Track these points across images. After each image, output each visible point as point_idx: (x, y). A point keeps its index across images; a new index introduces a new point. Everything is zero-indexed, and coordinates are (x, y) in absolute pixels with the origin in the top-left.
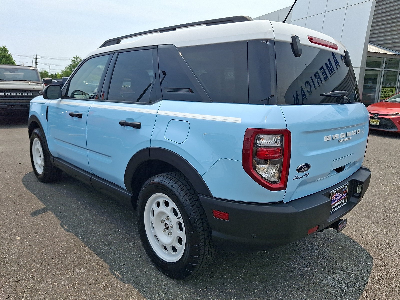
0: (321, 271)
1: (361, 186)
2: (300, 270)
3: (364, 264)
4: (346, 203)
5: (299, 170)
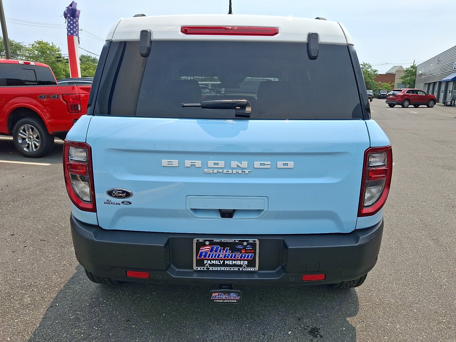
4: (254, 270)
5: (110, 193)
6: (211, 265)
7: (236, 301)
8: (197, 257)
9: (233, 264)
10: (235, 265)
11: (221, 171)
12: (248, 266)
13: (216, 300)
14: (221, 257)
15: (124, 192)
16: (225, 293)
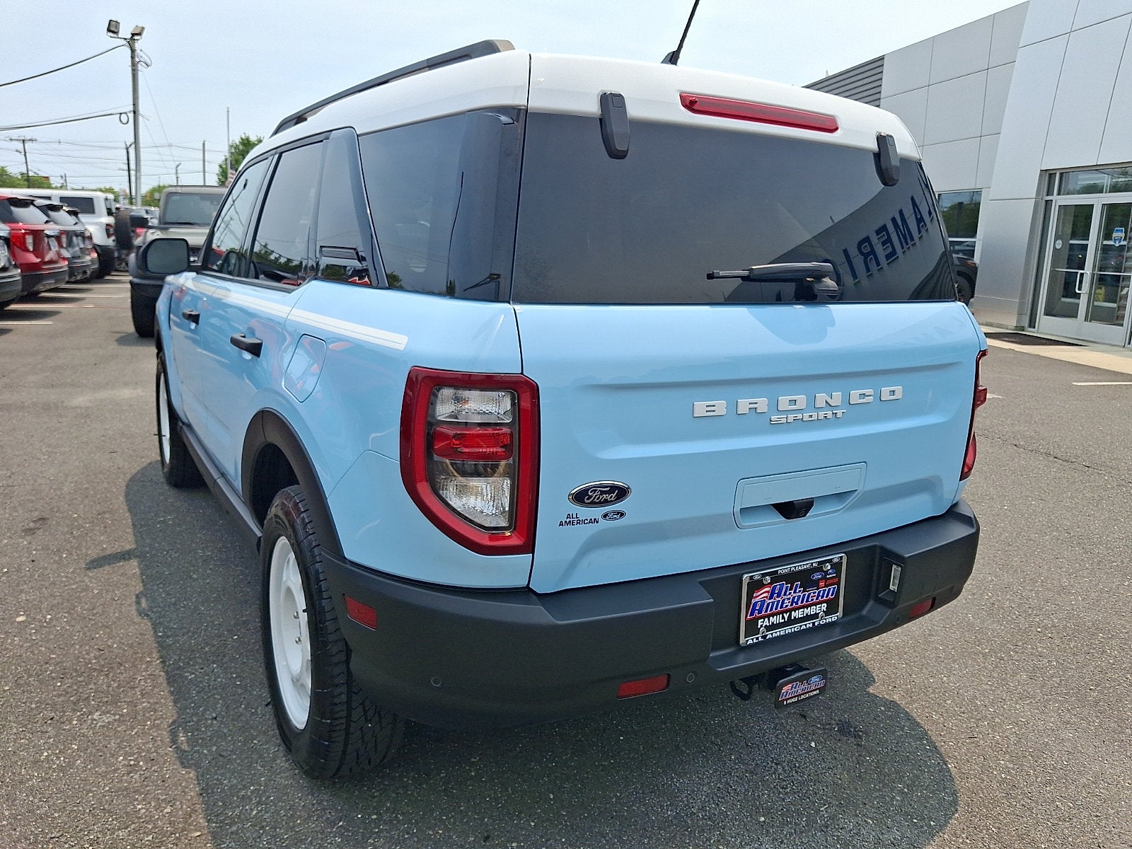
0: (757, 820)
1: (900, 569)
2: (689, 808)
3: (915, 821)
4: (836, 618)
5: (580, 497)
6: (768, 628)
7: (818, 691)
8: (746, 617)
9: (805, 615)
10: (808, 618)
11: (800, 416)
12: (827, 613)
13: (787, 700)
14: (787, 606)
15: (613, 488)
16: (801, 679)
